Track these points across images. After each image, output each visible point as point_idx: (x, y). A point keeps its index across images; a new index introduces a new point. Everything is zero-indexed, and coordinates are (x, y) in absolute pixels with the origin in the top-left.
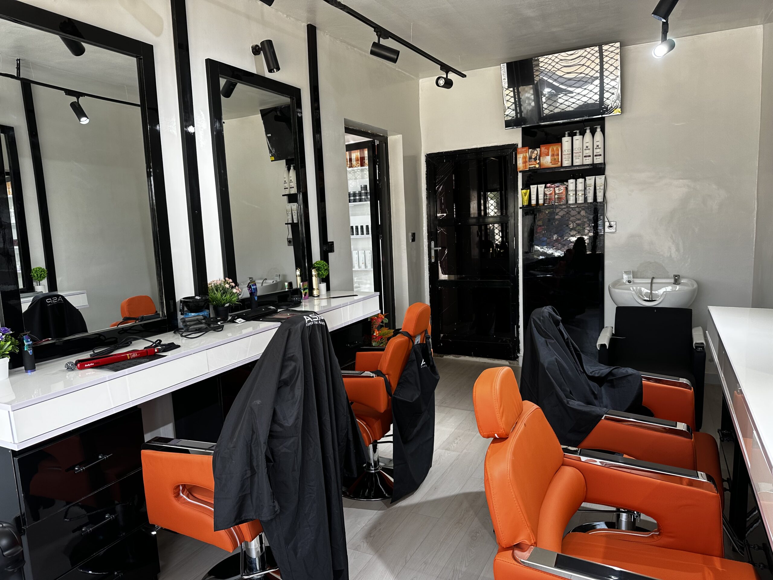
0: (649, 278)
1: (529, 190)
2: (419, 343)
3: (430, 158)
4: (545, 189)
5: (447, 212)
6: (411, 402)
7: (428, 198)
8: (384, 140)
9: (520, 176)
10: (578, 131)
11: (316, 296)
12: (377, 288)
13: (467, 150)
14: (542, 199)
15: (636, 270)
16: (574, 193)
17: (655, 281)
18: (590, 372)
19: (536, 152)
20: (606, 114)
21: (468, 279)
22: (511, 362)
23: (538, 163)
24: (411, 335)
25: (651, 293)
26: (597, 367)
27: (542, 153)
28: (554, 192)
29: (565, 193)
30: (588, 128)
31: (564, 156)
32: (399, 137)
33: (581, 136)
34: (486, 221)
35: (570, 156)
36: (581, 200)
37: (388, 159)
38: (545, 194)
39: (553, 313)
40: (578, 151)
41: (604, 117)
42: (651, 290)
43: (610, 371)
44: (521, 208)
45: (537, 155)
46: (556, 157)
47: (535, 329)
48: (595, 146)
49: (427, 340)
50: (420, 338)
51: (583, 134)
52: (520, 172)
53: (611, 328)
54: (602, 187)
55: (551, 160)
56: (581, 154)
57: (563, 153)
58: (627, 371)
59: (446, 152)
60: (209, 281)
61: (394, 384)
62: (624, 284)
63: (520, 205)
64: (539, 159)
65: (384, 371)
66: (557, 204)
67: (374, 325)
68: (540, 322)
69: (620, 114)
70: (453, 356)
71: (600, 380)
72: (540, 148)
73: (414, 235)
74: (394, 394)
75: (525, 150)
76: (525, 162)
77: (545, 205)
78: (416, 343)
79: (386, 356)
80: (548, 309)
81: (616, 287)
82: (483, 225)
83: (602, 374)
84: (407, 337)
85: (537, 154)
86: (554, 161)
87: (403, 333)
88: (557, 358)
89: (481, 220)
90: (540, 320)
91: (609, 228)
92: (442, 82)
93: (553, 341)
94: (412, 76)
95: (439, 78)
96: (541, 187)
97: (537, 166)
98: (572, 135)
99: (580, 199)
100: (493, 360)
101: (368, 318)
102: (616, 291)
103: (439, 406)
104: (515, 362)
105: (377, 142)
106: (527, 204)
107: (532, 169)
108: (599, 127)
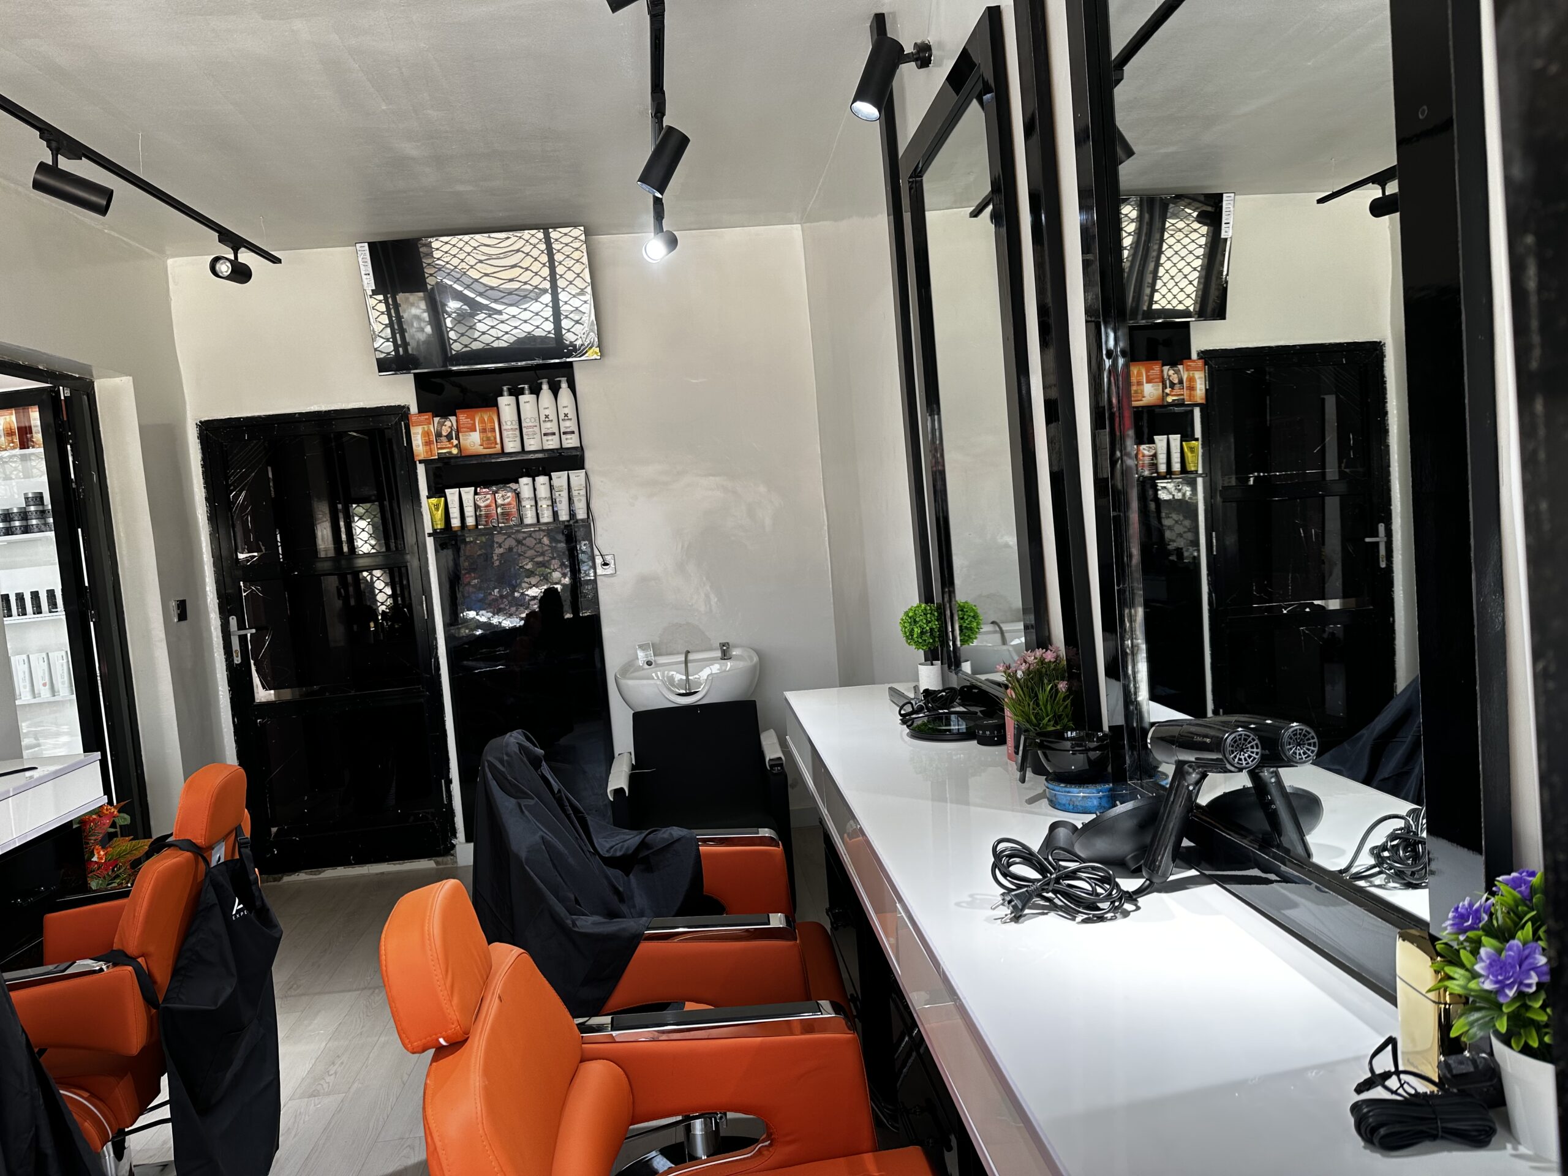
0: (681, 653)
1: (443, 499)
2: (222, 860)
3: (210, 431)
4: (476, 497)
5: (263, 548)
6: (213, 1008)
7: (212, 518)
8: (84, 389)
9: (421, 470)
10: (526, 386)
12: (91, 741)
13: (297, 415)
14: (472, 516)
15: (657, 640)
16: (533, 503)
17: (691, 657)
18: (605, 850)
19: (448, 423)
20: (575, 356)
21: (327, 694)
22: (440, 859)
23: (456, 446)
24: (199, 845)
25: (688, 680)
26: (617, 838)
27: (462, 426)
28: (494, 501)
29: (515, 503)
30: (545, 381)
31: (505, 434)
32: (125, 383)
33: (534, 396)
34: (358, 565)
35: (518, 433)
36: (546, 517)
37: (99, 431)
38: (477, 507)
39: (528, 744)
40: (530, 424)
41: (571, 363)
42: (687, 675)
43: (641, 840)
44: (430, 535)
45: (452, 429)
46: (490, 435)
47: (493, 784)
48: (562, 416)
49: (243, 850)
50: (224, 847)
51: (536, 391)
52: (421, 462)
53: (629, 754)
54: (583, 492)
55: (482, 439)
56: (537, 429)
57: (503, 428)
58: (671, 834)
59: (247, 418)
61: (162, 975)
62: (641, 668)
63: (428, 529)
64: (458, 438)
65: (132, 949)
66: (503, 525)
67: (92, 835)
68: (504, 766)
69: (599, 357)
70: (306, 873)
71: (624, 863)
72: (455, 415)
73: (182, 606)
74: (164, 1000)
75: (426, 419)
76: (428, 443)
77: (480, 527)
78: (213, 863)
79: (135, 910)
80: (516, 738)
81: (627, 676)
82: (349, 573)
83: (628, 849)
84: (188, 854)
85: (451, 427)
86: (487, 441)
87: (175, 843)
88: (545, 835)
89: (343, 562)
90: (501, 761)
91: (604, 567)
92: (224, 268)
93: (531, 802)
94: (147, 250)
95: (216, 260)
96: (468, 493)
97: (455, 451)
98: (516, 393)
99: (546, 515)
100: (399, 864)
101: (71, 821)
102: (629, 683)
103: (282, 998)
104: (449, 858)
105: (64, 393)
106: (443, 527)
107: (443, 456)
108: (564, 380)
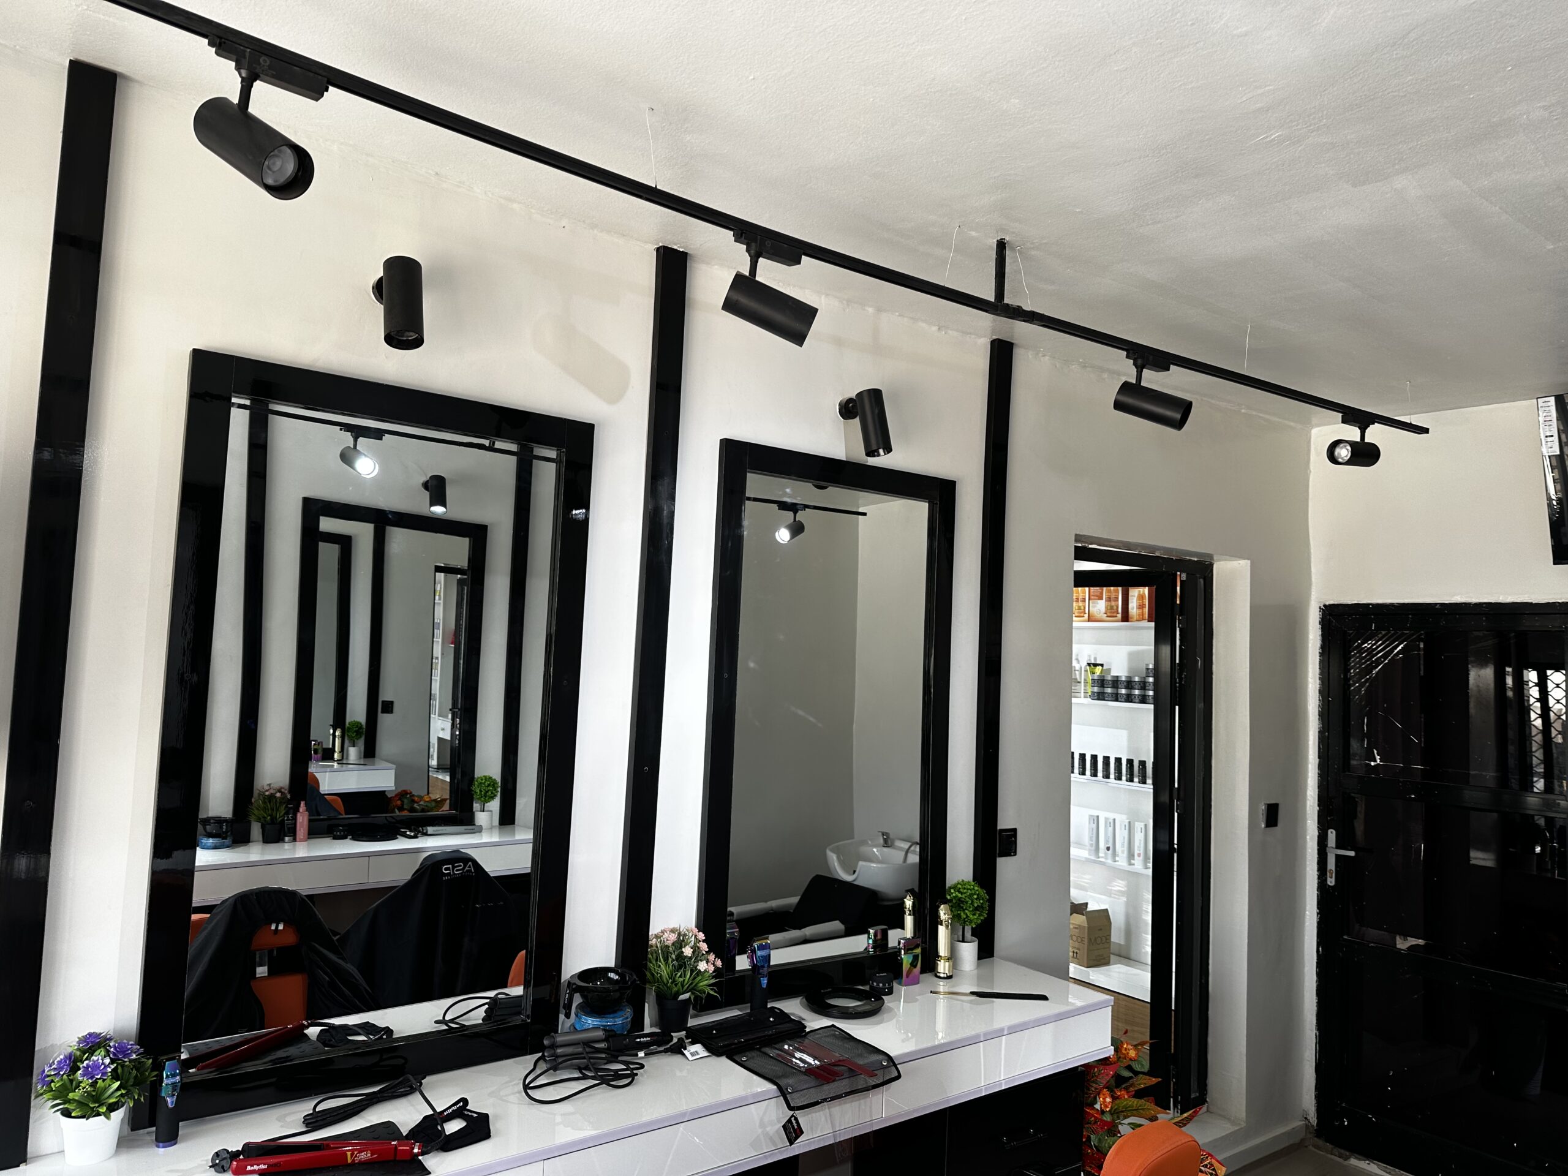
3: (1334, 615)
5: (1378, 757)
7: (1324, 713)
8: (1203, 572)
11: (942, 975)
32: (1241, 565)
37: (1212, 615)
59: (1378, 605)
60: (655, 928)
73: (1273, 810)
92: (1344, 453)
94: (1289, 423)
95: (1336, 444)
105: (1181, 577)
